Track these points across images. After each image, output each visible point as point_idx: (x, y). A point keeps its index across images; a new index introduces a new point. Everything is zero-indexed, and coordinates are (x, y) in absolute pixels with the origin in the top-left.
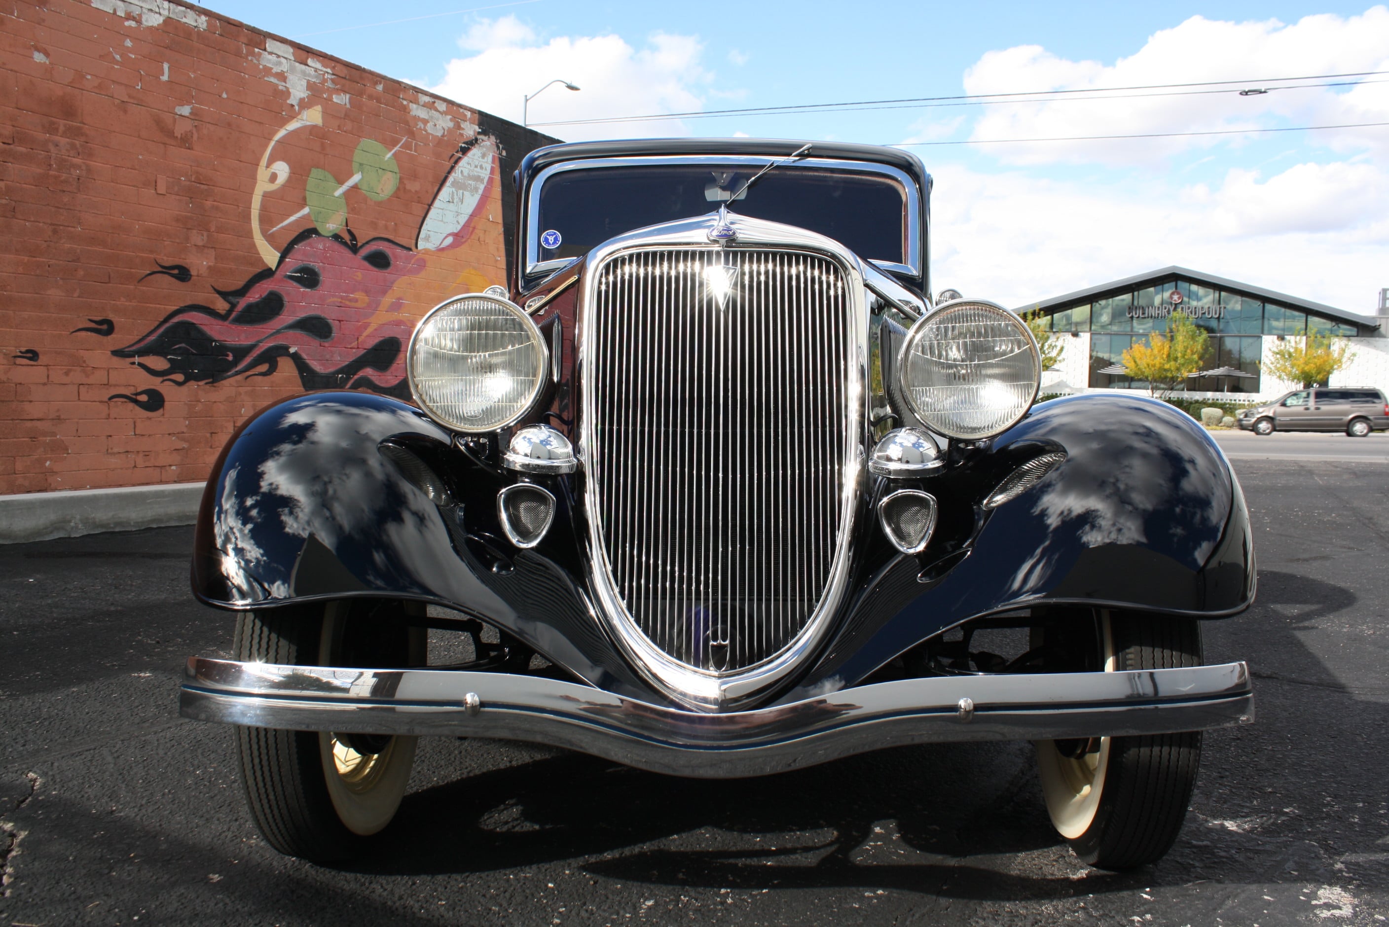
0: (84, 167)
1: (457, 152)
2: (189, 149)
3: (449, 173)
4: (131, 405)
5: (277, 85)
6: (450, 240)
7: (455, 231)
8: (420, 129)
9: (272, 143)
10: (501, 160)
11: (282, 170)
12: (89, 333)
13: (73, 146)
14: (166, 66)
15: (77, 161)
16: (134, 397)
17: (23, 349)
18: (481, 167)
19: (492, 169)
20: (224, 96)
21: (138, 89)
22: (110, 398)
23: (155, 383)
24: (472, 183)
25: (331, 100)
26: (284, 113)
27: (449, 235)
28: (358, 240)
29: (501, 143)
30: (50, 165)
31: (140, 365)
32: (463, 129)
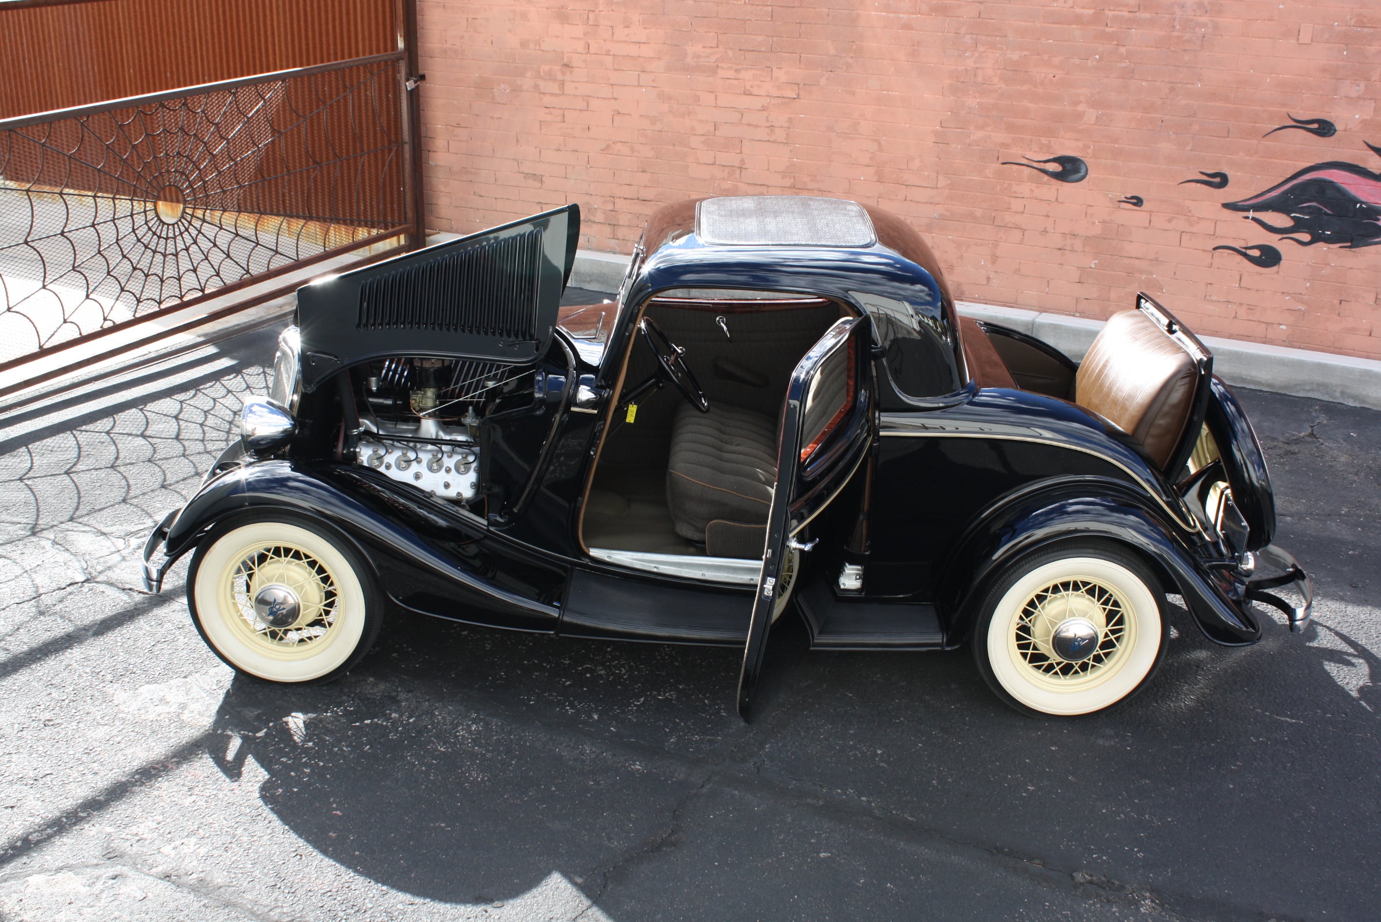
0: (1211, 25)
4: (1239, 258)
12: (1199, 185)
13: (1200, 6)
15: (1204, 19)
16: (1244, 250)
17: (1129, 196)
22: (1215, 249)
23: (1272, 240)
30: (1174, 27)
31: (1254, 219)
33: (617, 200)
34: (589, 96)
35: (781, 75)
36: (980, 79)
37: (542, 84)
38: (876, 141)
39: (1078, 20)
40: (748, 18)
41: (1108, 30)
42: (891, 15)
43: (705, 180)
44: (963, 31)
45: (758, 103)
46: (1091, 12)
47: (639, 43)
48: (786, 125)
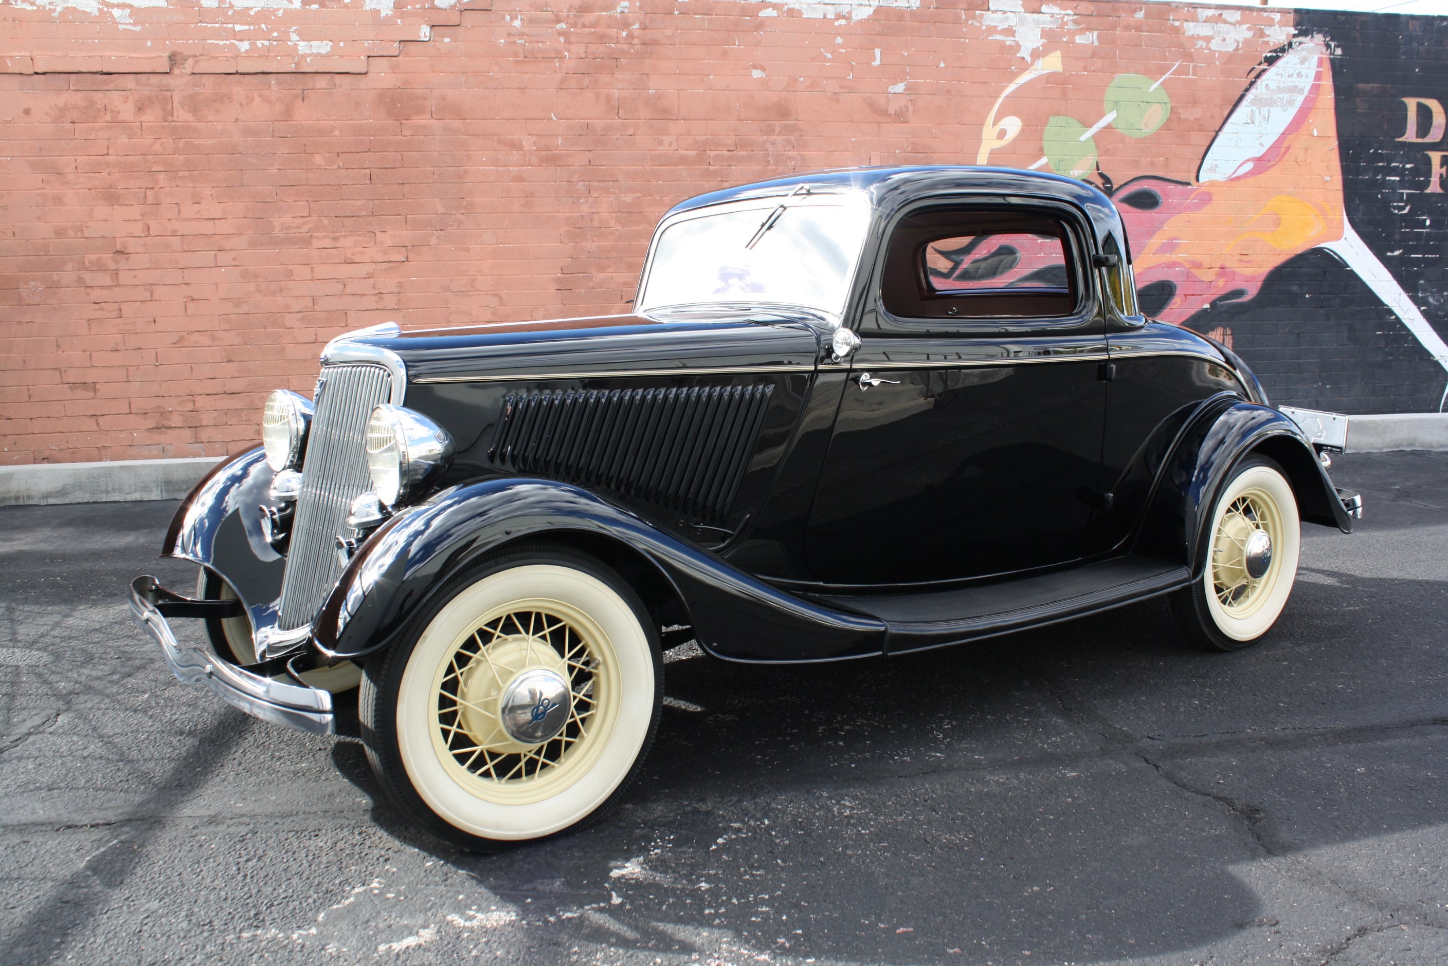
0: (799, 158)
1: (1260, 64)
2: (904, 122)
3: (1247, 90)
5: (1004, 42)
6: (1250, 166)
7: (1258, 156)
8: (1201, 48)
9: (1000, 100)
10: (1332, 61)
11: (1013, 125)
13: (788, 142)
14: (877, 52)
15: (793, 153)
18: (1299, 75)
19: (1318, 76)
20: (942, 65)
21: (849, 79)
24: (1286, 96)
25: (1073, 42)
26: (1013, 68)
27: (1248, 160)
28: (1113, 182)
29: (1332, 40)
30: (768, 162)
32: (1268, 36)
33: (197, 398)
34: (152, 284)
35: (387, 239)
36: (596, 224)
37: (88, 277)
38: (496, 295)
39: (683, 160)
40: (343, 183)
41: (711, 168)
42: (500, 169)
43: (306, 361)
44: (575, 178)
45: (363, 270)
46: (694, 153)
47: (213, 219)
48: (397, 290)
